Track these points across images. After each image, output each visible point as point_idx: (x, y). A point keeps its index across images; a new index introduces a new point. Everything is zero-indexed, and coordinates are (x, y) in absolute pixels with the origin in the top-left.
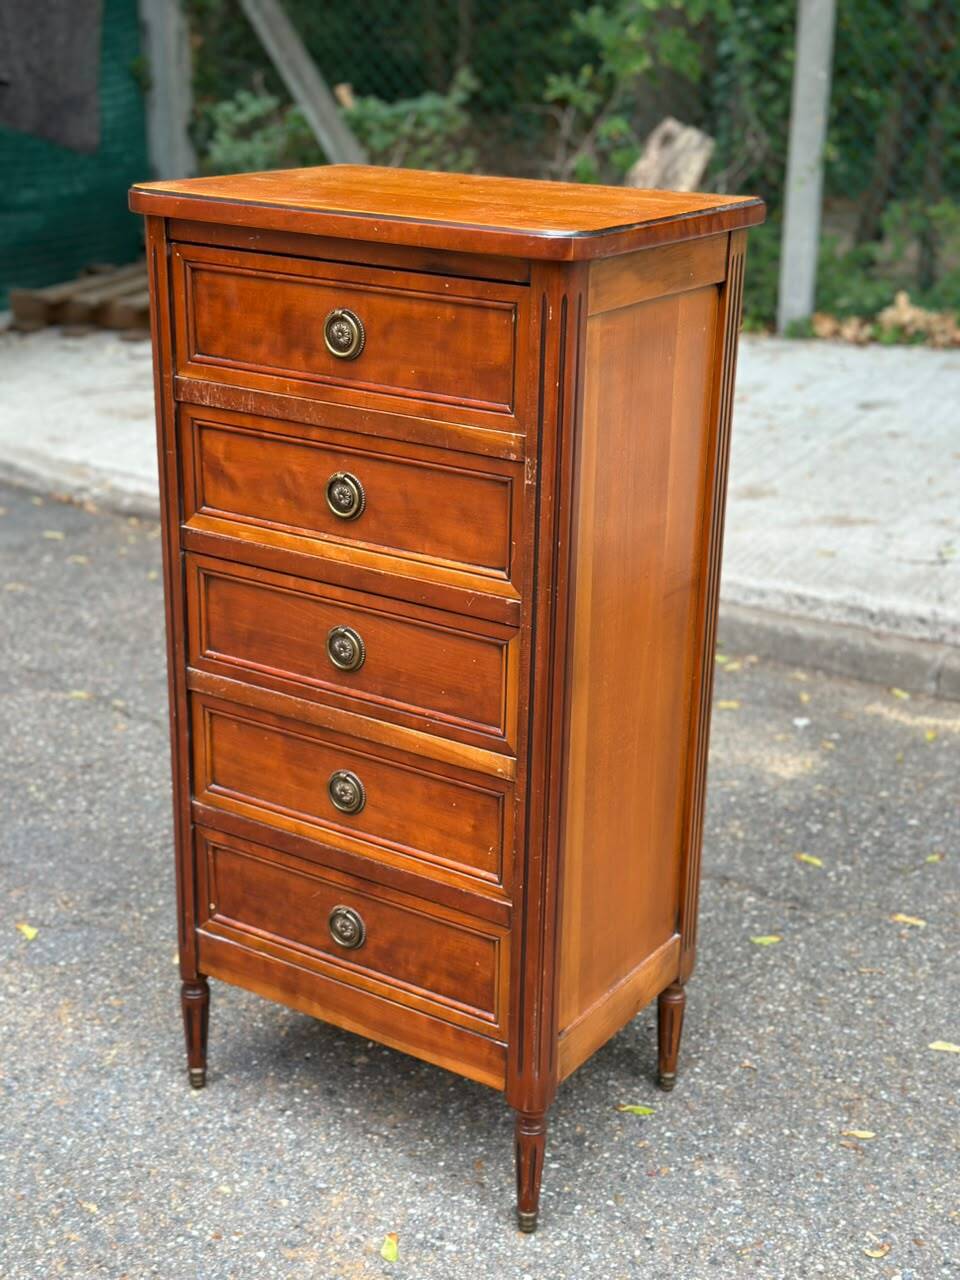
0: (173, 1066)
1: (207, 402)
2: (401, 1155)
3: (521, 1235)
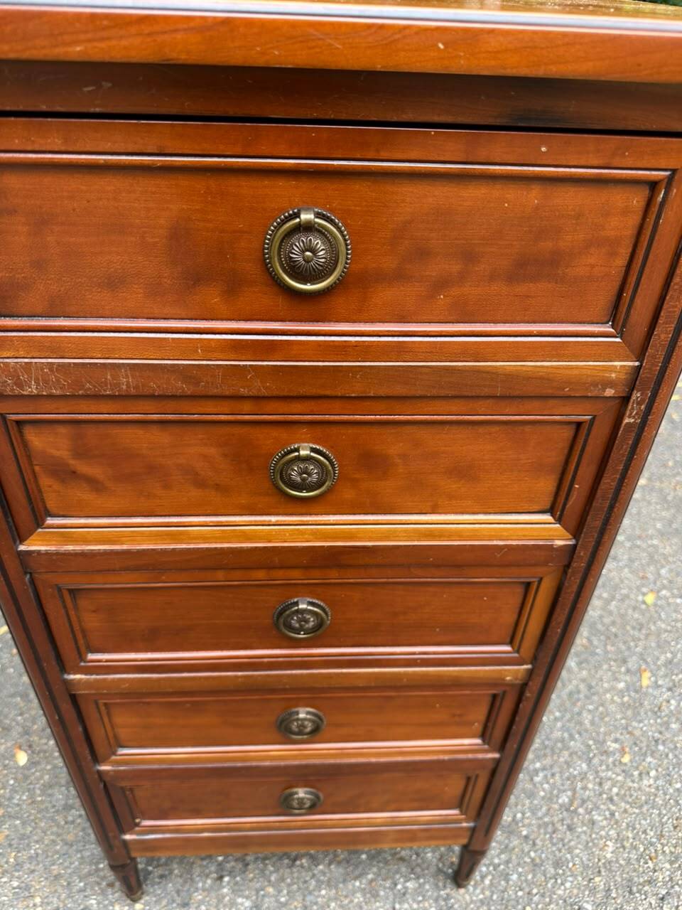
0: (99, 884)
1: (33, 390)
2: (332, 867)
3: (462, 891)
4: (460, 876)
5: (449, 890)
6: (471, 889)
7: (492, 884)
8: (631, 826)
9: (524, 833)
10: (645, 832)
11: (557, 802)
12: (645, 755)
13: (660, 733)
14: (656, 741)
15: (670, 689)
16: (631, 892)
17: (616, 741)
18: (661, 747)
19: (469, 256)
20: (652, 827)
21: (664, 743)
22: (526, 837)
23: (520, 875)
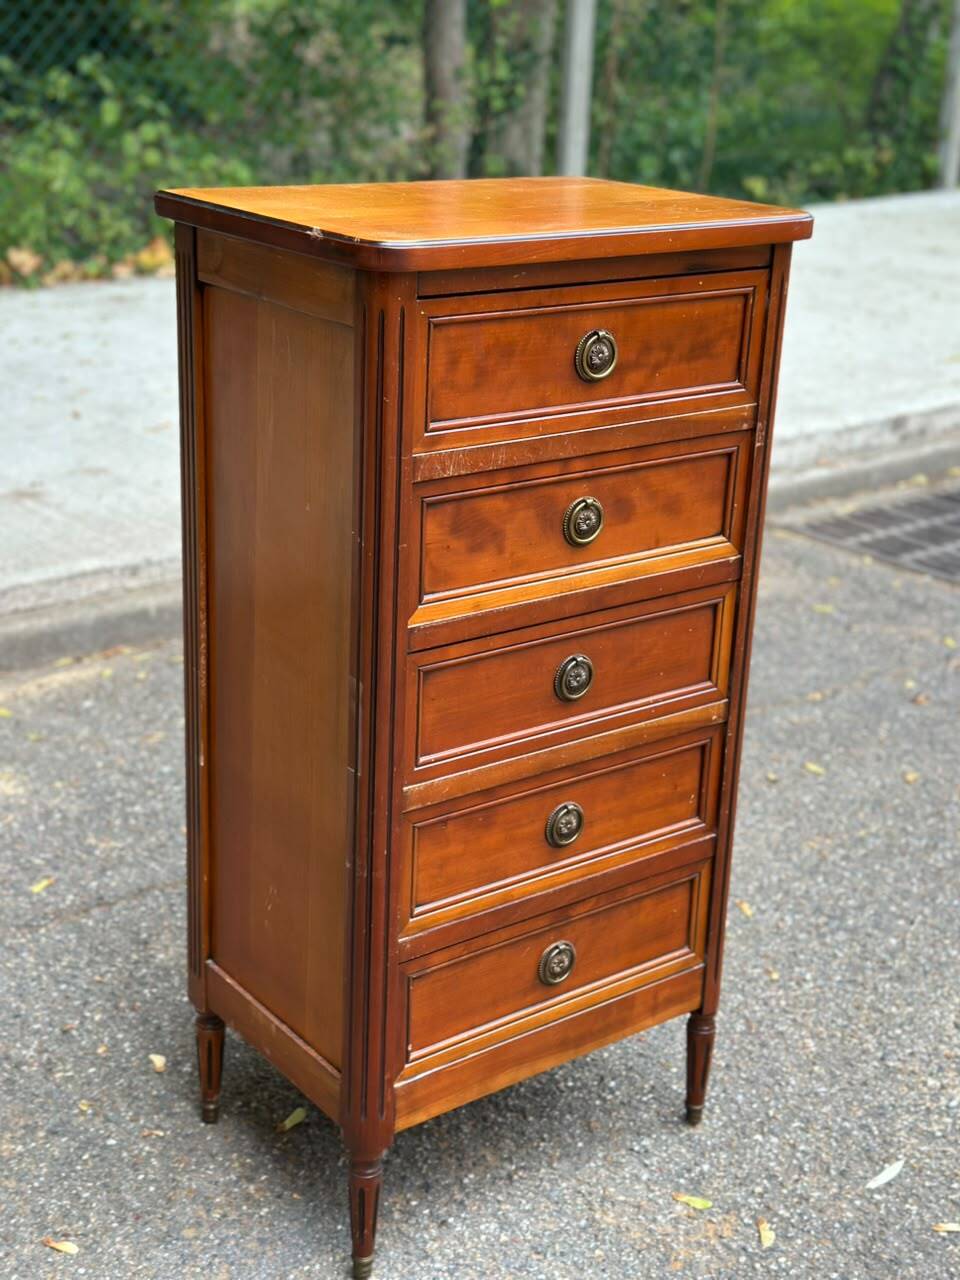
1: (450, 473)
2: (555, 1165)
3: (699, 1126)
4: (691, 1117)
5: (686, 1131)
6: (706, 1122)
7: (723, 1111)
8: (817, 1023)
9: (723, 1064)
10: (833, 1021)
11: (735, 1032)
12: (791, 967)
13: (793, 946)
14: (795, 954)
15: (776, 910)
16: (852, 1066)
17: (755, 967)
18: (802, 957)
19: (669, 348)
20: (837, 1015)
21: (802, 952)
22: (728, 1066)
23: (744, 1094)
